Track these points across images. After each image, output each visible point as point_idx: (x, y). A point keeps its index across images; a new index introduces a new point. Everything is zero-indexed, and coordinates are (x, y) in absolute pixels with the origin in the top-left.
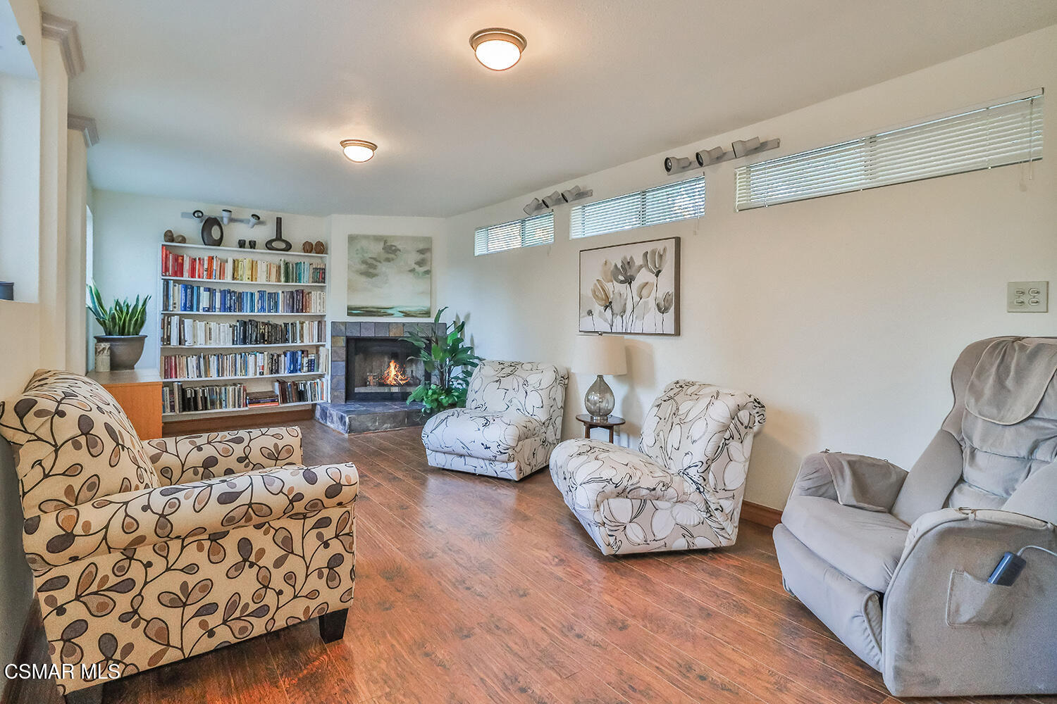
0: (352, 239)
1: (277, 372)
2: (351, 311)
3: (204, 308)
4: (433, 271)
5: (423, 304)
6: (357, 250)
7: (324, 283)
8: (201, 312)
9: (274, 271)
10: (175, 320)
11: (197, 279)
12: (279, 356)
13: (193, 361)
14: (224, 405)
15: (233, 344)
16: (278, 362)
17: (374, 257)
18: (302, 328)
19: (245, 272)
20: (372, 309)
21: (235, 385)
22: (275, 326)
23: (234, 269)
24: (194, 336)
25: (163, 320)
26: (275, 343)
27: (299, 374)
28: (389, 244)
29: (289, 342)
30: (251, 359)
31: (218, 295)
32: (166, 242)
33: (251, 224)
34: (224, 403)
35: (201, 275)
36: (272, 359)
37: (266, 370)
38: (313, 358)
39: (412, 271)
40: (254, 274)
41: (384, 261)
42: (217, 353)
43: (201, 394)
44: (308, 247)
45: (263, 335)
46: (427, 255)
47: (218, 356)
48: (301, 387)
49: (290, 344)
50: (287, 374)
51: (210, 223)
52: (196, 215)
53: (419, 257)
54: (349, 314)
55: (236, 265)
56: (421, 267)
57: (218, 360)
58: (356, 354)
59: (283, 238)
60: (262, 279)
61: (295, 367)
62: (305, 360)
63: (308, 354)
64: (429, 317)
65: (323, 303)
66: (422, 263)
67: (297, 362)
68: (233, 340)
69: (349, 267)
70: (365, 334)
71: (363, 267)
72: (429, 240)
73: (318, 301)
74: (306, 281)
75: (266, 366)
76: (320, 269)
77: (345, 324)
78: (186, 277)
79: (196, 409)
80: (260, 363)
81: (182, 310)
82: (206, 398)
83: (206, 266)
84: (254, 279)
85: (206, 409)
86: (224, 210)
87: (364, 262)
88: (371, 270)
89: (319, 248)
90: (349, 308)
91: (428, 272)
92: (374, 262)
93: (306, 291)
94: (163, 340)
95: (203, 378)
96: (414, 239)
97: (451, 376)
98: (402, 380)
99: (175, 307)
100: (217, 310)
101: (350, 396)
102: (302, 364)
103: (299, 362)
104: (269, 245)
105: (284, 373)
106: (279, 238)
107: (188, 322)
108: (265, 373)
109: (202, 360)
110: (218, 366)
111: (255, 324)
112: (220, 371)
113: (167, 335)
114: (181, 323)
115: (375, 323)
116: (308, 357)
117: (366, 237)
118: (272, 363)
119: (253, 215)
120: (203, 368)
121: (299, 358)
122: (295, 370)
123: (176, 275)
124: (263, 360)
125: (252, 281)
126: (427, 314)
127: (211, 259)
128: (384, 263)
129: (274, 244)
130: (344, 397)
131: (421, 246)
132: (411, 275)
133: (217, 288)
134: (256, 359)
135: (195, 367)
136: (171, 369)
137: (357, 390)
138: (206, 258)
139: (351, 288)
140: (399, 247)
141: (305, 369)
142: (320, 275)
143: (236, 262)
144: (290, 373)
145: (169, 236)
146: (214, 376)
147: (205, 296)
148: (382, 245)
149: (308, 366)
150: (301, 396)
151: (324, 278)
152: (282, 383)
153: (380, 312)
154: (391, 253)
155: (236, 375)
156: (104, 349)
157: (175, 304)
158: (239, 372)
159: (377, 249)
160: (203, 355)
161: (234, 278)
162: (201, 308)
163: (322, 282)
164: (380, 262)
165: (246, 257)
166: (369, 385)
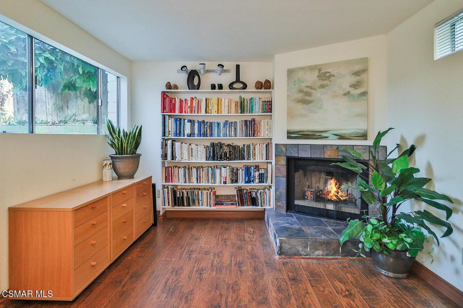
0: (290, 72)
1: (237, 181)
2: (290, 135)
3: (187, 134)
4: (370, 93)
5: (359, 126)
6: (295, 81)
7: (271, 112)
8: (186, 137)
9: (233, 105)
10: (169, 143)
11: (184, 114)
12: (237, 170)
13: (181, 171)
14: (201, 204)
15: (207, 160)
16: (237, 174)
17: (310, 85)
18: (255, 149)
19: (213, 107)
20: (307, 133)
21: (208, 190)
22: (234, 147)
23: (206, 105)
24: (182, 153)
25: (162, 143)
26: (235, 160)
27: (252, 184)
28: (323, 71)
29: (245, 159)
30: (218, 171)
31: (196, 124)
32: (167, 89)
33: (219, 72)
34: (200, 202)
35: (186, 111)
36: (233, 172)
37: (228, 180)
38: (263, 172)
39: (347, 94)
40: (219, 108)
41: (319, 88)
42: (197, 166)
43: (185, 195)
44: (260, 85)
45: (225, 154)
46: (363, 76)
47: (197, 168)
48: (254, 195)
49: (246, 161)
50: (243, 184)
51: (193, 74)
52: (183, 70)
53: (354, 79)
54: (289, 137)
55: (208, 102)
56: (356, 89)
57: (197, 171)
58: (295, 172)
59: (240, 80)
60: (225, 112)
61: (249, 178)
62: (257, 174)
63: (259, 169)
64: (366, 139)
65: (270, 129)
66: (358, 85)
67: (250, 175)
68: (207, 157)
69: (288, 97)
70: (303, 155)
71: (300, 96)
72: (365, 60)
73: (266, 127)
74: (257, 112)
75: (228, 176)
76: (268, 101)
77: (285, 145)
78: (177, 113)
79: (183, 205)
80: (224, 175)
81: (174, 136)
82: (189, 198)
83: (189, 105)
84: (219, 112)
85: (189, 206)
86: (200, 64)
87: (301, 91)
88: (307, 98)
89: (266, 85)
90: (289, 133)
91: (364, 94)
92: (309, 90)
93: (257, 119)
94: (162, 156)
95: (187, 184)
96: (349, 63)
97: (398, 213)
98: (342, 196)
99: (170, 134)
100: (196, 135)
101: (290, 207)
102: (254, 177)
103: (252, 175)
104: (231, 86)
105: (241, 183)
106: (238, 80)
107: (177, 144)
108: (227, 183)
109: (187, 170)
110: (197, 175)
111: (221, 145)
112: (198, 179)
113: (165, 154)
114: (173, 145)
115: (311, 145)
116: (259, 171)
117: (302, 69)
118: (233, 175)
119: (219, 65)
120: (188, 177)
121: (253, 172)
122: (249, 181)
123: (171, 112)
124: (226, 173)
125: (218, 113)
126: (364, 136)
127: (192, 99)
128: (319, 90)
129: (234, 86)
130: (285, 208)
131: (357, 68)
132: (346, 98)
133: (196, 119)
134: (221, 171)
135: (183, 175)
136: (169, 177)
137: (297, 202)
138: (189, 99)
139: (291, 115)
140: (332, 73)
141: (257, 181)
142: (268, 107)
143: (208, 100)
144: (246, 183)
145: (169, 86)
146: (194, 183)
147: (188, 126)
148: (316, 73)
149: (259, 179)
150: (254, 202)
151: (271, 109)
152: (240, 190)
153: (315, 135)
154: (325, 80)
155: (208, 183)
156: (106, 165)
157: (170, 131)
158: (210, 181)
159: (312, 78)
160: (188, 168)
161: (206, 112)
162: (186, 134)
163: (269, 112)
164: (315, 89)
165: (214, 96)
166: (307, 199)
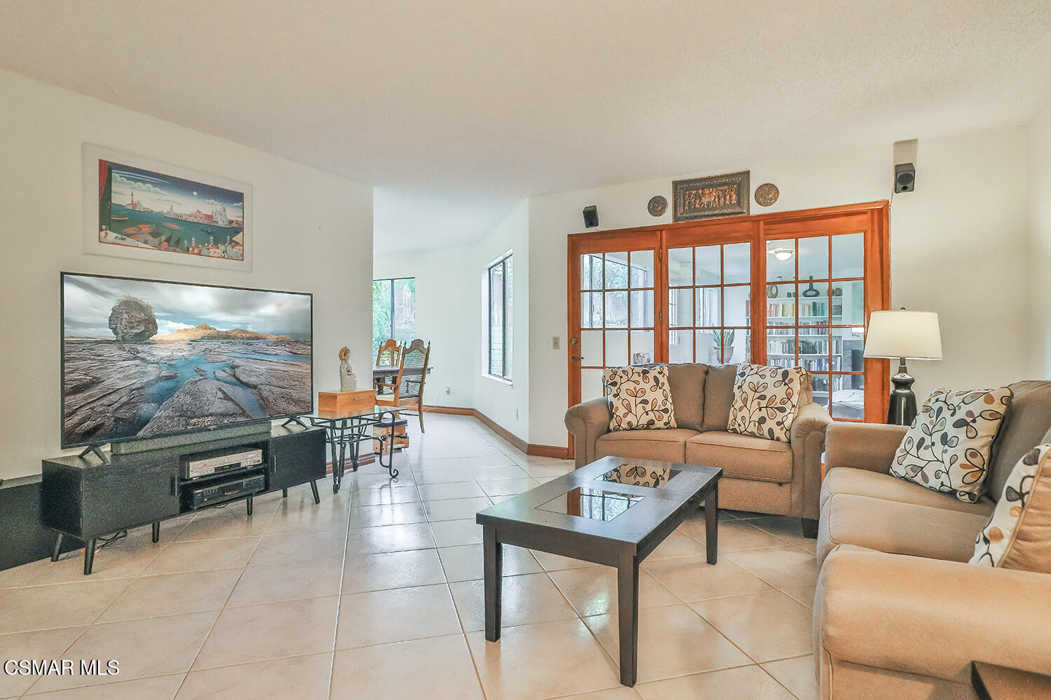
12: (810, 361)
42: (775, 358)
103: (823, 366)
121: (824, 364)
129: (808, 293)
